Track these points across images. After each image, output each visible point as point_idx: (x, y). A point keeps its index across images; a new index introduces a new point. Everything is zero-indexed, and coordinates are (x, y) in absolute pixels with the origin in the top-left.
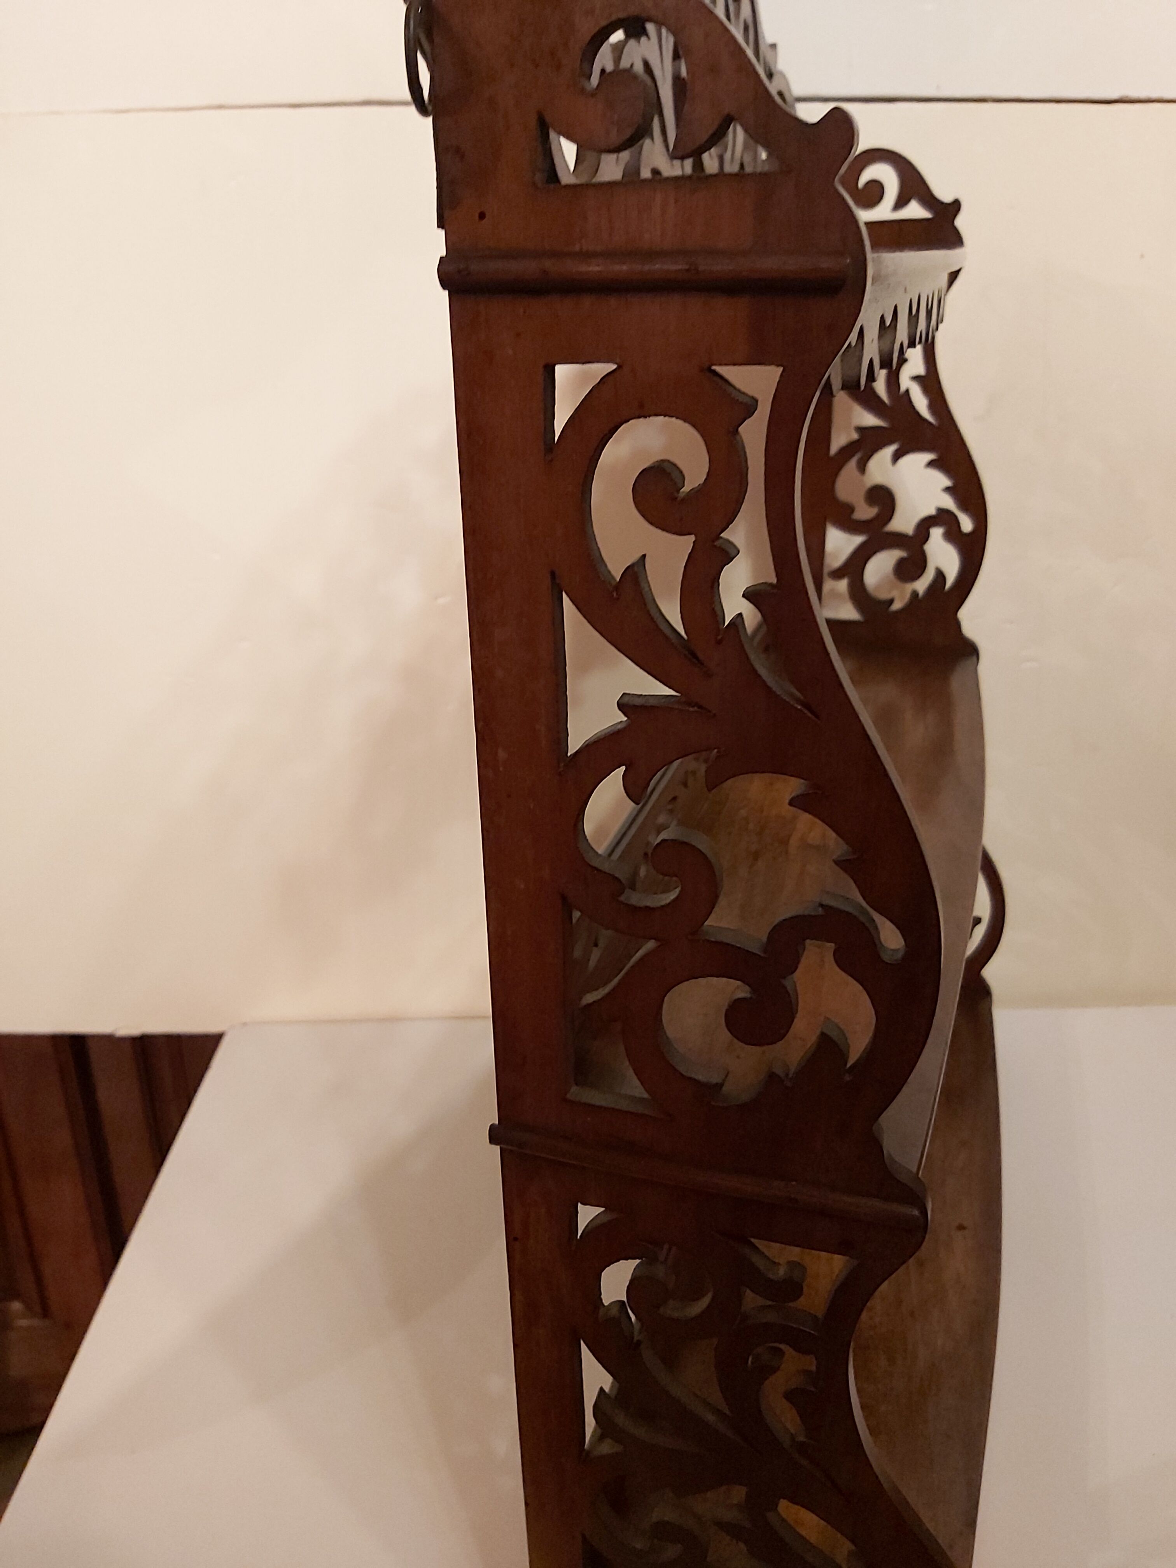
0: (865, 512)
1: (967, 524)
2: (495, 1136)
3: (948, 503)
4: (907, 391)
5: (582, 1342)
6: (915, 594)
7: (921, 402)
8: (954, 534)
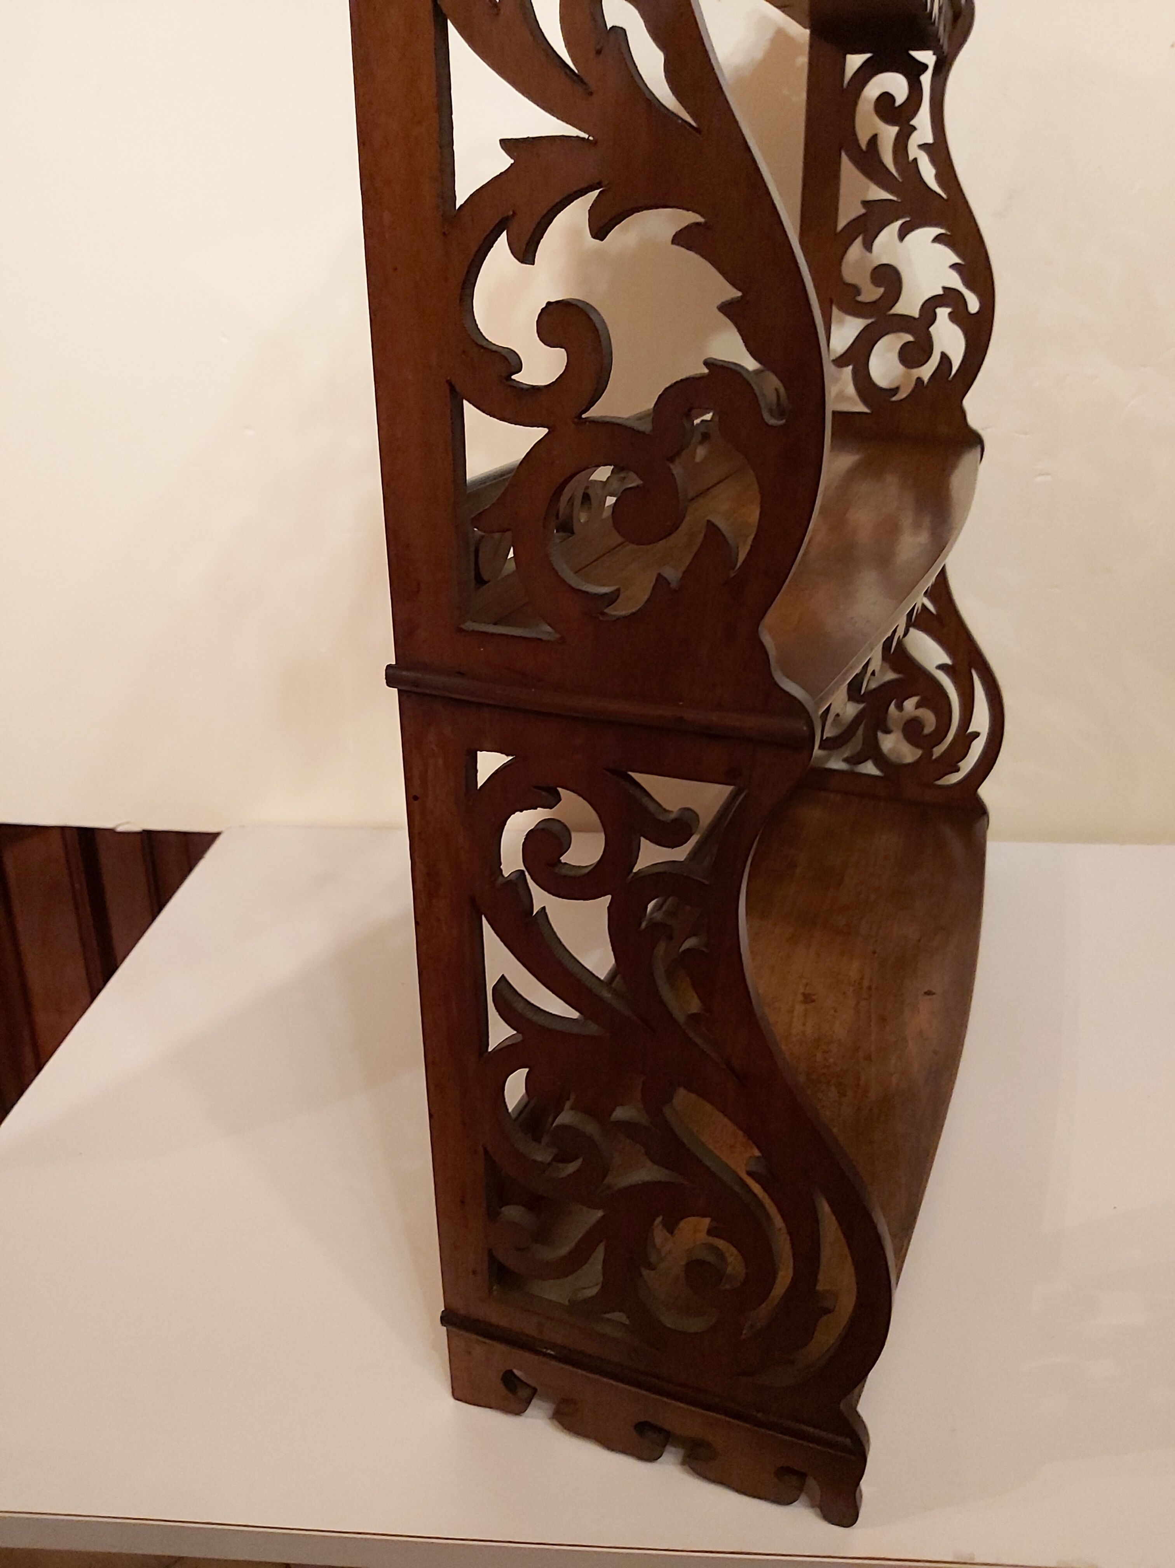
0: (871, 293)
1: (973, 304)
2: (392, 677)
3: (955, 281)
4: (915, 160)
5: (484, 918)
6: (919, 380)
7: (928, 172)
8: (960, 316)
